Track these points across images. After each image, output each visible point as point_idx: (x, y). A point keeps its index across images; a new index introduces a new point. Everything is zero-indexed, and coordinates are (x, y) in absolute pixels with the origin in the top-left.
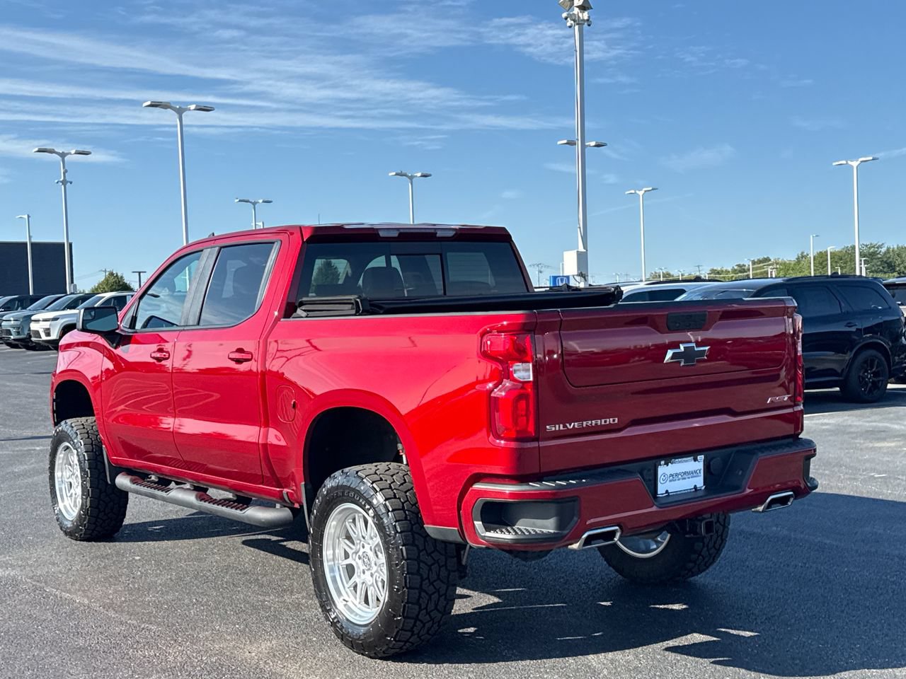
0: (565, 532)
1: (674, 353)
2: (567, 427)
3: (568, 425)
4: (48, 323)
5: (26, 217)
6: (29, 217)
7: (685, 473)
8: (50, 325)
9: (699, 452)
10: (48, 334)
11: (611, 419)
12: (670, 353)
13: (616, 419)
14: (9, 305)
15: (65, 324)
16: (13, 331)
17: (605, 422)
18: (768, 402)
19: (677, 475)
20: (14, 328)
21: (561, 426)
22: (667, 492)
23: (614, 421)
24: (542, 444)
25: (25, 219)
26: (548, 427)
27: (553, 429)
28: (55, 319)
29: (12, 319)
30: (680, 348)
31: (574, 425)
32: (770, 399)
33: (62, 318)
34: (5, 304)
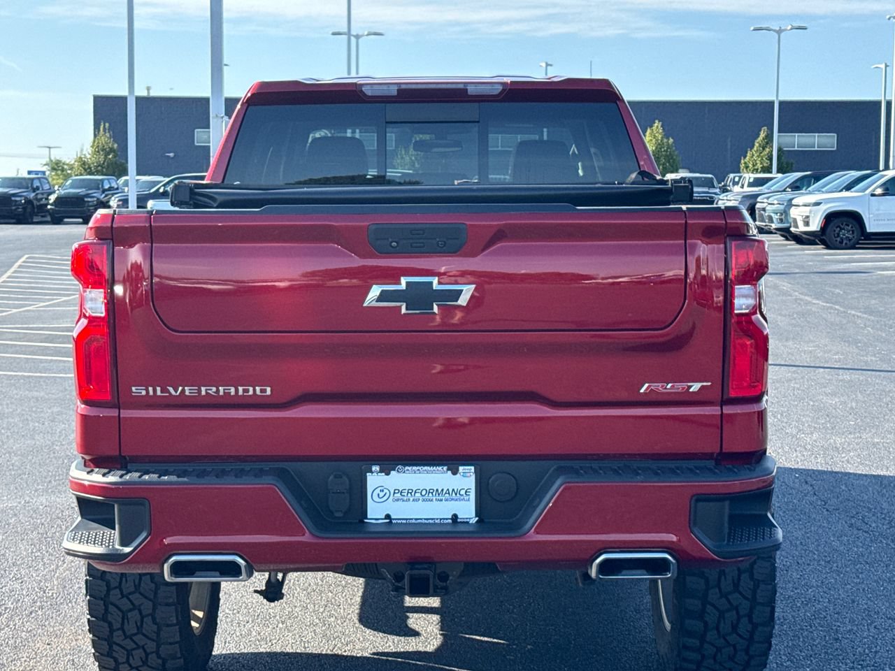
0: (127, 550)
1: (382, 291)
2: (168, 392)
3: (171, 389)
4: (808, 209)
5: (883, 66)
6: (886, 66)
7: (429, 492)
8: (810, 212)
9: (466, 460)
10: (807, 224)
11: (258, 389)
12: (375, 291)
13: (269, 389)
14: (798, 184)
15: (829, 211)
16: (775, 217)
17: (246, 391)
18: (642, 391)
19: (410, 492)
20: (777, 213)
21: (158, 389)
22: (388, 516)
23: (263, 391)
24: (125, 413)
25: (882, 69)
26: (134, 389)
27: (144, 393)
28: (817, 204)
29: (776, 202)
30: (400, 284)
31: (183, 391)
32: (646, 385)
33: (826, 203)
34: (793, 183)
